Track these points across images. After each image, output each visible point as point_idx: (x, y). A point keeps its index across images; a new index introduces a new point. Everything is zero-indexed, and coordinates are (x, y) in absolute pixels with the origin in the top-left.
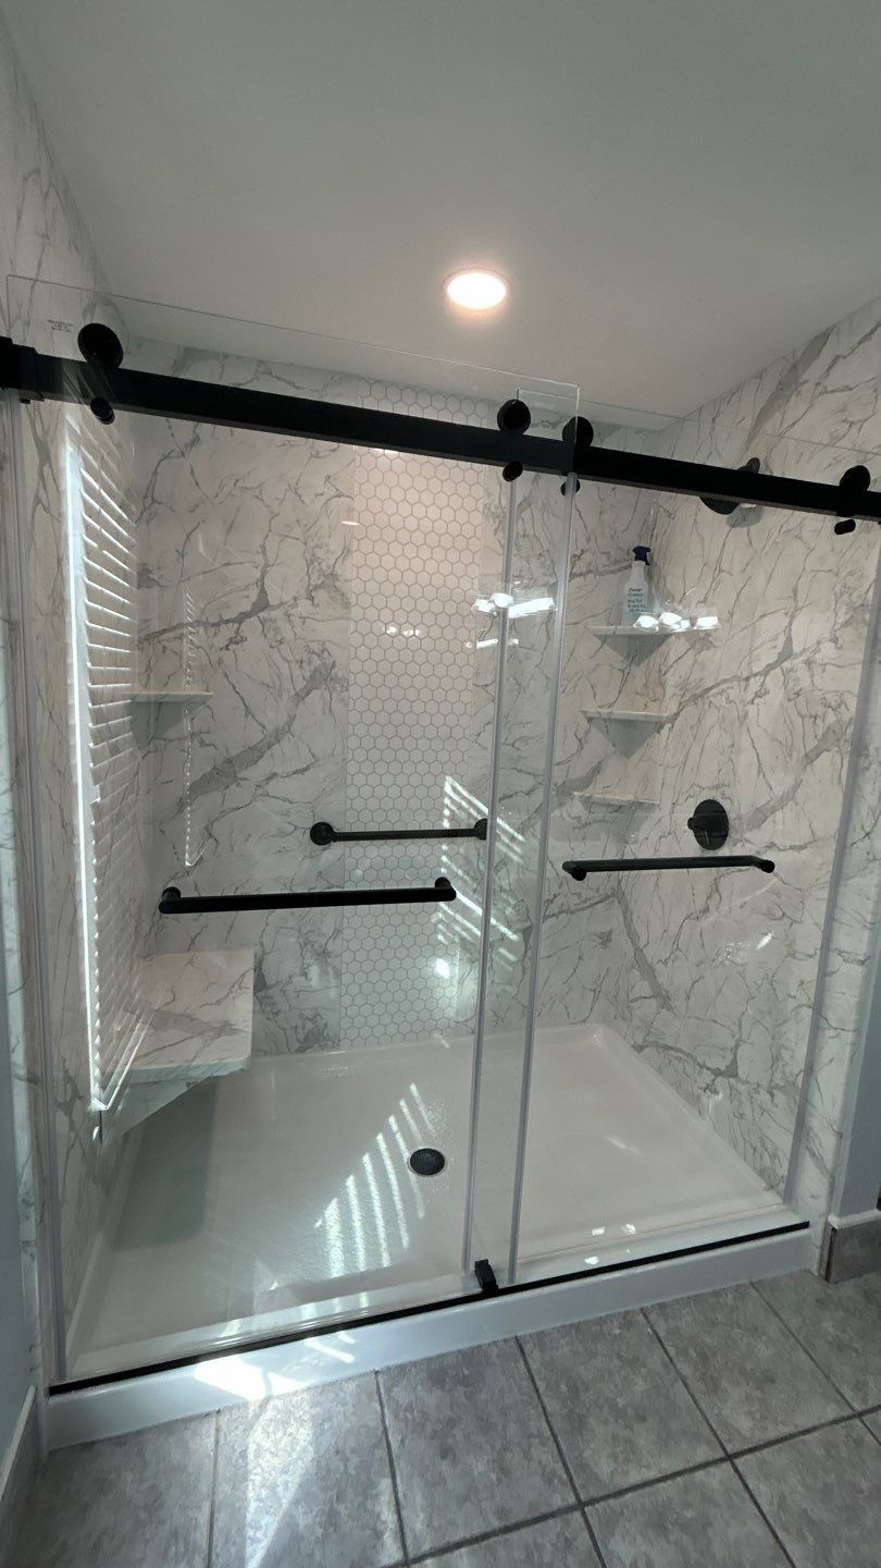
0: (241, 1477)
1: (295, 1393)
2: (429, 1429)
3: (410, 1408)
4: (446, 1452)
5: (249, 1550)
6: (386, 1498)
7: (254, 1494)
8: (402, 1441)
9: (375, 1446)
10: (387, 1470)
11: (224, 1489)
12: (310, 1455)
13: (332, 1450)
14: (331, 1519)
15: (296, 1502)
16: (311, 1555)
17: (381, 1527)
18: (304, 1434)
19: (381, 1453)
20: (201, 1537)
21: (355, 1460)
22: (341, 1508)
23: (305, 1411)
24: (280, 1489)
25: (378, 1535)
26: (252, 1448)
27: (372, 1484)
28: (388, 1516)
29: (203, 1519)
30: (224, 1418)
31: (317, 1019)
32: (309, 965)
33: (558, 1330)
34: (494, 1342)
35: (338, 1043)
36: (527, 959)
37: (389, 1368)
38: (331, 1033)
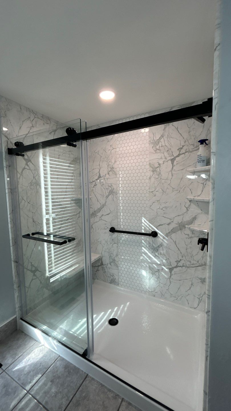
0: (29, 354)
1: (47, 348)
2: (54, 375)
3: (56, 368)
4: (52, 381)
5: (18, 365)
6: (37, 378)
7: (27, 358)
8: (49, 372)
9: (46, 368)
10: (43, 374)
11: (25, 353)
12: (38, 360)
13: (41, 362)
14: (29, 372)
15: (29, 365)
16: (22, 375)
17: (32, 382)
18: (41, 355)
19: (45, 370)
20: (17, 357)
21: (41, 367)
22: (31, 372)
23: (45, 352)
24: (30, 361)
25: (30, 383)
26: (34, 351)
27: (38, 374)
28: (34, 381)
29: (20, 355)
30: (37, 343)
31: (114, 276)
32: (111, 262)
33: (98, 382)
34: (83, 371)
35: (118, 285)
36: (171, 278)
37: (62, 357)
38: (117, 281)
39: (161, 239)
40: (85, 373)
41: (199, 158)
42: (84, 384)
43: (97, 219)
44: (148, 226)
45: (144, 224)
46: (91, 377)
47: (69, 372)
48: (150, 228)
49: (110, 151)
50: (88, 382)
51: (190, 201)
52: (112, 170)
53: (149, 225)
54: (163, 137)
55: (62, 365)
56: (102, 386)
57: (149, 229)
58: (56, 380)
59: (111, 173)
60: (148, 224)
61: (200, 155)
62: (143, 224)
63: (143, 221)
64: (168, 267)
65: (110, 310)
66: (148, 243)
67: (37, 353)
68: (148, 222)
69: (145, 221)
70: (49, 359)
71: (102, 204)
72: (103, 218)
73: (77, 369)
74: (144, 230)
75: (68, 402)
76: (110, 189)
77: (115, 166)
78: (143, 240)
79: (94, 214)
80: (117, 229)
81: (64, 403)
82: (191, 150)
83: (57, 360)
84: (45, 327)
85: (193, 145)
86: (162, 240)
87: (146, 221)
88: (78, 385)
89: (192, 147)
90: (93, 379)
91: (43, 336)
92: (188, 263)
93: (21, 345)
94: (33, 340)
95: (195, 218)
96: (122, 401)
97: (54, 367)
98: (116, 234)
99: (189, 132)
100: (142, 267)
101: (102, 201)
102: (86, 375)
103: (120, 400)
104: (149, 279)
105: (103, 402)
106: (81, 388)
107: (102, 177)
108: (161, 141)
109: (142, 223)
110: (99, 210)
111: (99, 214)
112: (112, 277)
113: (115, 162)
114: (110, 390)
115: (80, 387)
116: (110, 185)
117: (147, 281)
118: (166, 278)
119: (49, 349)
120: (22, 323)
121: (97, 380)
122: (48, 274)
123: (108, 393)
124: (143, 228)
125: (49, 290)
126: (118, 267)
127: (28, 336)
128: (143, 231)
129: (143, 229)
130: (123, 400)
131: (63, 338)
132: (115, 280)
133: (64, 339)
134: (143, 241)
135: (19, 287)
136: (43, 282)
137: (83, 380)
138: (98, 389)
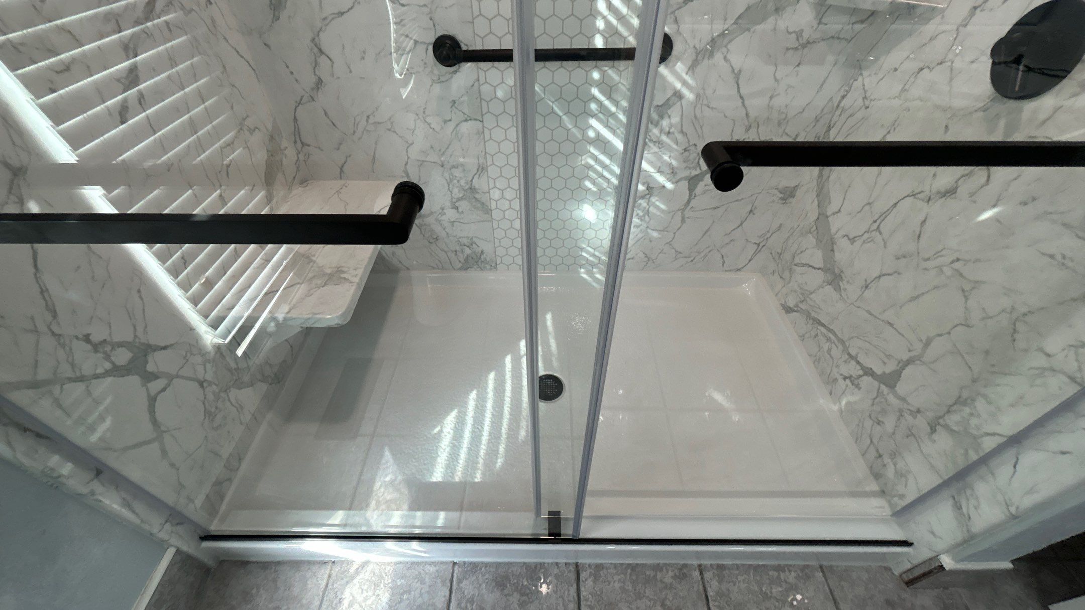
26: (347, 597)
32: (459, 200)
34: (557, 563)
35: (494, 267)
37: (464, 563)
40: (566, 564)
42: (584, 593)
46: (590, 565)
50: (590, 582)
55: (484, 586)
64: (686, 174)
67: (365, 599)
70: (428, 592)
83: (455, 579)
90: (599, 567)
94: (314, 568)
96: (701, 573)
97: (463, 605)
100: (582, 196)
103: (696, 574)
105: (663, 605)
112: (468, 251)
121: (611, 564)
132: (482, 257)
137: (575, 586)
138: (629, 583)
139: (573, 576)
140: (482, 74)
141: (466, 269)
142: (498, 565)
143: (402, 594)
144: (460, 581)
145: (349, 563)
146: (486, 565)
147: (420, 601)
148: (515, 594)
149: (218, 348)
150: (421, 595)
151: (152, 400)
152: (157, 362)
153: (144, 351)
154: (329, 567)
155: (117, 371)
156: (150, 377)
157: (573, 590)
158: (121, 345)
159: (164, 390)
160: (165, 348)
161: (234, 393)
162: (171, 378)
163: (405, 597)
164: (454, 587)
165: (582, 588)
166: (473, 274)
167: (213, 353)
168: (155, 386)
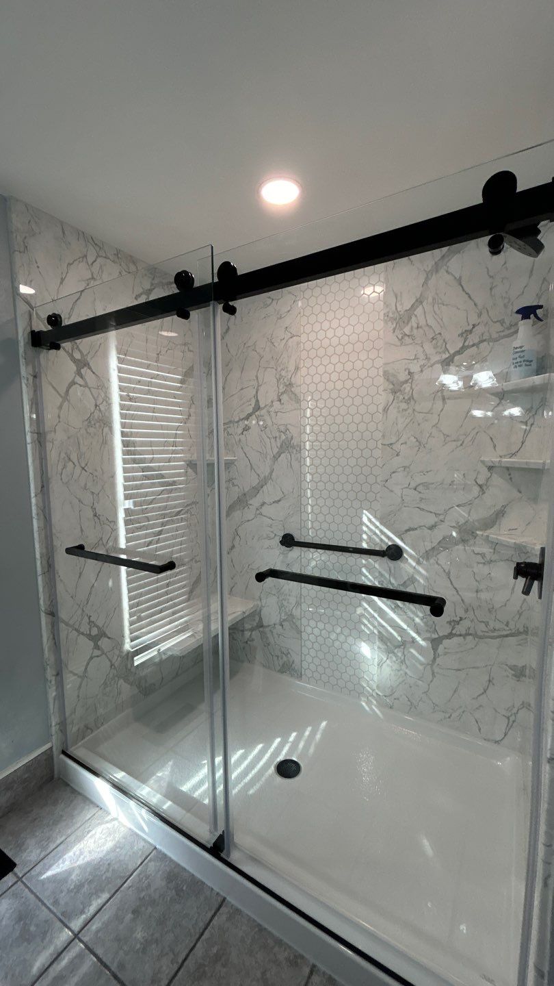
0: (79, 839)
1: (124, 826)
2: (142, 895)
3: (147, 877)
4: (136, 912)
5: (54, 867)
6: (100, 901)
7: (76, 849)
8: (130, 887)
9: (121, 877)
10: (113, 891)
11: (72, 838)
12: (101, 855)
13: (109, 862)
14: (79, 887)
15: (79, 867)
16: (62, 892)
17: (86, 911)
18: (110, 845)
19: (119, 882)
20: (52, 846)
21: (109, 875)
22: (86, 886)
23: (118, 836)
24: (82, 857)
25: (82, 912)
26: (93, 832)
27: (102, 891)
28: (92, 909)
29: (58, 842)
30: (100, 812)
31: (289, 655)
32: (284, 620)
33: (249, 919)
34: (212, 889)
35: (300, 677)
36: (436, 664)
37: (161, 851)
38: (296, 668)
39: (411, 566)
40: (218, 894)
41: (517, 355)
42: (215, 922)
43: (249, 513)
44: (378, 532)
45: (367, 526)
46: (232, 905)
47: (179, 891)
48: (383, 537)
49: (284, 341)
50: (224, 917)
51: (490, 468)
52: (288, 389)
53: (381, 531)
54: (421, 303)
55: (160, 873)
56: (261, 929)
57: (381, 540)
58: (147, 909)
59: (285, 398)
60: (377, 527)
61: (521, 347)
62: (365, 528)
63: (365, 520)
64: (428, 635)
65: (278, 740)
66: (377, 574)
67: (100, 838)
68: (378, 524)
69: (370, 520)
70: (130, 856)
71: (262, 476)
72: (265, 510)
73: (198, 882)
74: (367, 543)
75: (176, 967)
76: (283, 437)
77: (297, 380)
78: (365, 566)
79: (242, 501)
80: (297, 538)
81: (164, 968)
82: (495, 336)
83: (149, 858)
84: (120, 775)
85: (502, 322)
86: (415, 568)
87: (373, 520)
88: (201, 925)
89: (498, 327)
90: (238, 911)
91: (115, 797)
92: (482, 627)
93: (62, 816)
94: (91, 806)
95: (500, 514)
96: (311, 973)
97: (141, 876)
98: (296, 551)
99: (491, 289)
100: (360, 635)
101: (264, 470)
102: (220, 899)
103: (307, 970)
104: (378, 665)
105: (264, 973)
106: (207, 934)
107: (264, 408)
108: (415, 313)
109: (362, 523)
110: (256, 490)
111: (255, 502)
112: (285, 659)
113: (297, 368)
114: (279, 942)
115: (206, 929)
116: (282, 428)
117: (374, 670)
118: (422, 664)
119: (130, 829)
120: (65, 765)
121: (247, 915)
122: (128, 646)
123: (276, 949)
124: (365, 536)
125: (131, 685)
126: (300, 632)
127: (79, 794)
128: (365, 546)
129: (364, 540)
130: (313, 970)
131: (165, 804)
132: (293, 665)
133: (165, 807)
134: (364, 570)
135: (58, 674)
136: (116, 664)
137: (213, 912)
138: (250, 938)
139: (216, 906)
140: (303, 553)
141: (282, 672)
142: (178, 865)
143: (117, 848)
144: (150, 861)
145: (108, 813)
146: (171, 860)
147: (122, 858)
148: (174, 891)
149: (128, 652)
150: (126, 854)
151: (91, 658)
152: (104, 643)
153: (102, 634)
154: (97, 809)
155: (90, 637)
156: (97, 647)
157: (210, 915)
158: (97, 627)
159: (98, 656)
160: (109, 638)
161: (121, 681)
162: (103, 653)
163: (118, 850)
164: (146, 862)
165: (216, 918)
166: (285, 678)
167: (124, 654)
168: (97, 652)
